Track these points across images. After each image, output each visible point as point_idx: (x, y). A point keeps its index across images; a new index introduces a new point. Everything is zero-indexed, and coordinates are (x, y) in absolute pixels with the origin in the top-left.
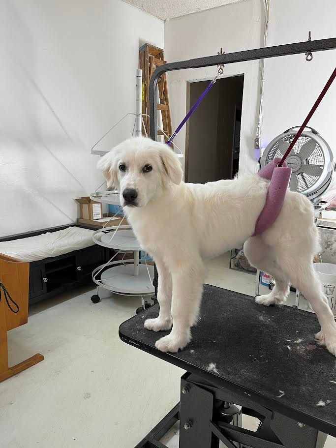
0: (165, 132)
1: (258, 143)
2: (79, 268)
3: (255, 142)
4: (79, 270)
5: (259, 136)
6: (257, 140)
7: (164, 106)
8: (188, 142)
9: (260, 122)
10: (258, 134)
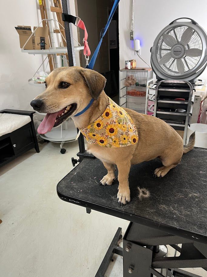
0: (61, 30)
1: (133, 36)
2: (14, 146)
3: (131, 35)
4: (15, 147)
5: (133, 30)
6: (132, 33)
7: (58, 8)
8: (79, 38)
9: (133, 19)
10: (132, 28)
